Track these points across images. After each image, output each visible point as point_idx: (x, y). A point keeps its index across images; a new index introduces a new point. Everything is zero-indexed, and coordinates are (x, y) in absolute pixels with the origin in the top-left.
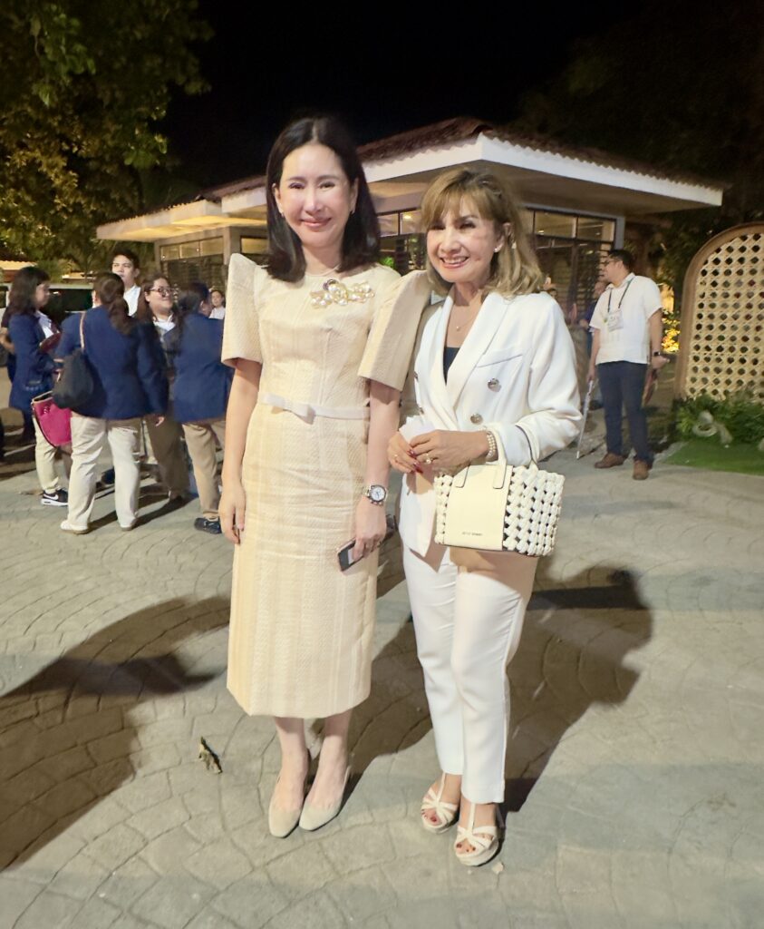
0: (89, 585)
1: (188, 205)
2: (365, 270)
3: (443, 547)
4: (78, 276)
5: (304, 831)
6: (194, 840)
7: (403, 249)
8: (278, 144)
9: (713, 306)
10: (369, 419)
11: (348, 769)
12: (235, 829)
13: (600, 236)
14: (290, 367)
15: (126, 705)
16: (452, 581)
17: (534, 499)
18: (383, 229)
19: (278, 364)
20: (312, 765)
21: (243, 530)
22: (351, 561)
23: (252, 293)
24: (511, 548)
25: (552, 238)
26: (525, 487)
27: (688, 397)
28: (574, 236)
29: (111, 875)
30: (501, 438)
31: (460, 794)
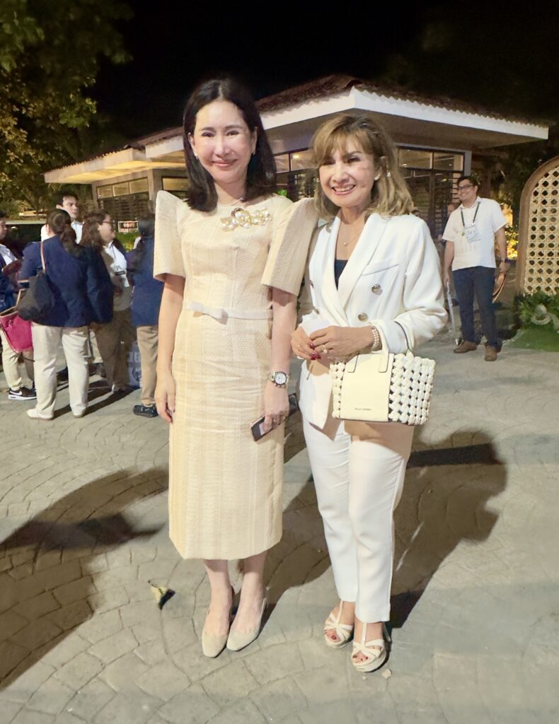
0: (50, 462)
1: (118, 153)
2: (265, 199)
3: (339, 420)
4: (31, 214)
5: (230, 652)
6: (143, 662)
7: (293, 181)
8: (191, 101)
9: (544, 220)
10: (272, 319)
11: (265, 599)
12: (176, 652)
13: (453, 166)
14: (206, 279)
15: (83, 557)
16: (345, 447)
17: (411, 380)
18: (278, 167)
19: (197, 278)
20: (235, 599)
21: (174, 411)
22: (262, 433)
23: (175, 221)
24: (395, 419)
25: (413, 169)
26: (405, 370)
27: (526, 294)
28: (431, 167)
29: (76, 693)
30: (383, 331)
31: (354, 616)
